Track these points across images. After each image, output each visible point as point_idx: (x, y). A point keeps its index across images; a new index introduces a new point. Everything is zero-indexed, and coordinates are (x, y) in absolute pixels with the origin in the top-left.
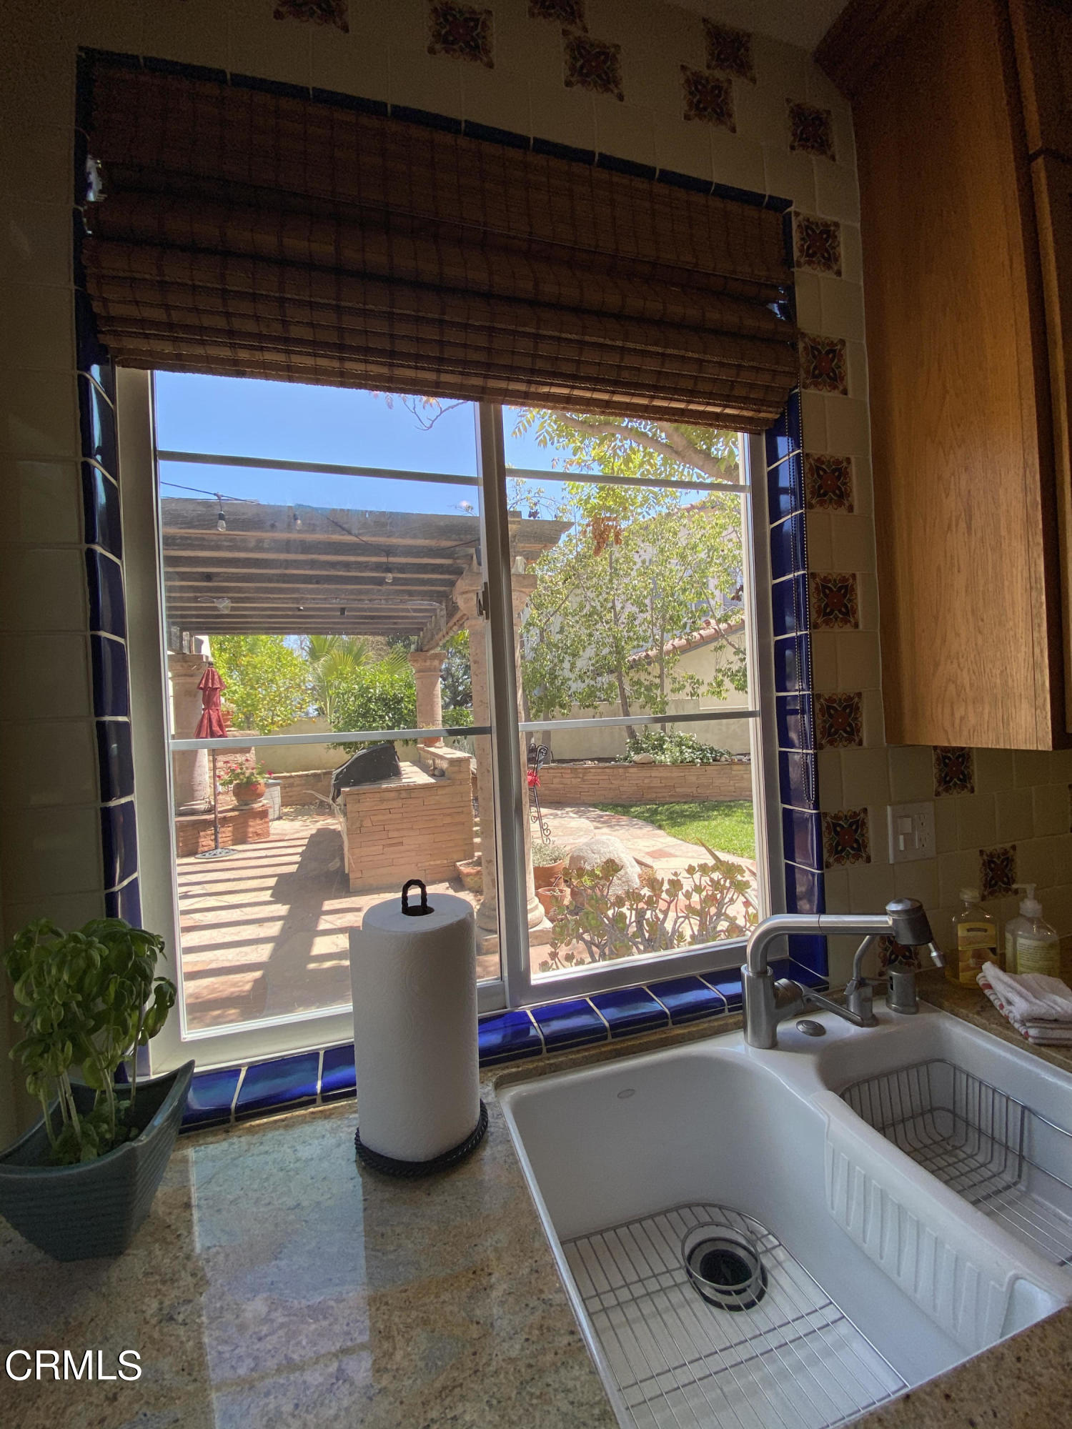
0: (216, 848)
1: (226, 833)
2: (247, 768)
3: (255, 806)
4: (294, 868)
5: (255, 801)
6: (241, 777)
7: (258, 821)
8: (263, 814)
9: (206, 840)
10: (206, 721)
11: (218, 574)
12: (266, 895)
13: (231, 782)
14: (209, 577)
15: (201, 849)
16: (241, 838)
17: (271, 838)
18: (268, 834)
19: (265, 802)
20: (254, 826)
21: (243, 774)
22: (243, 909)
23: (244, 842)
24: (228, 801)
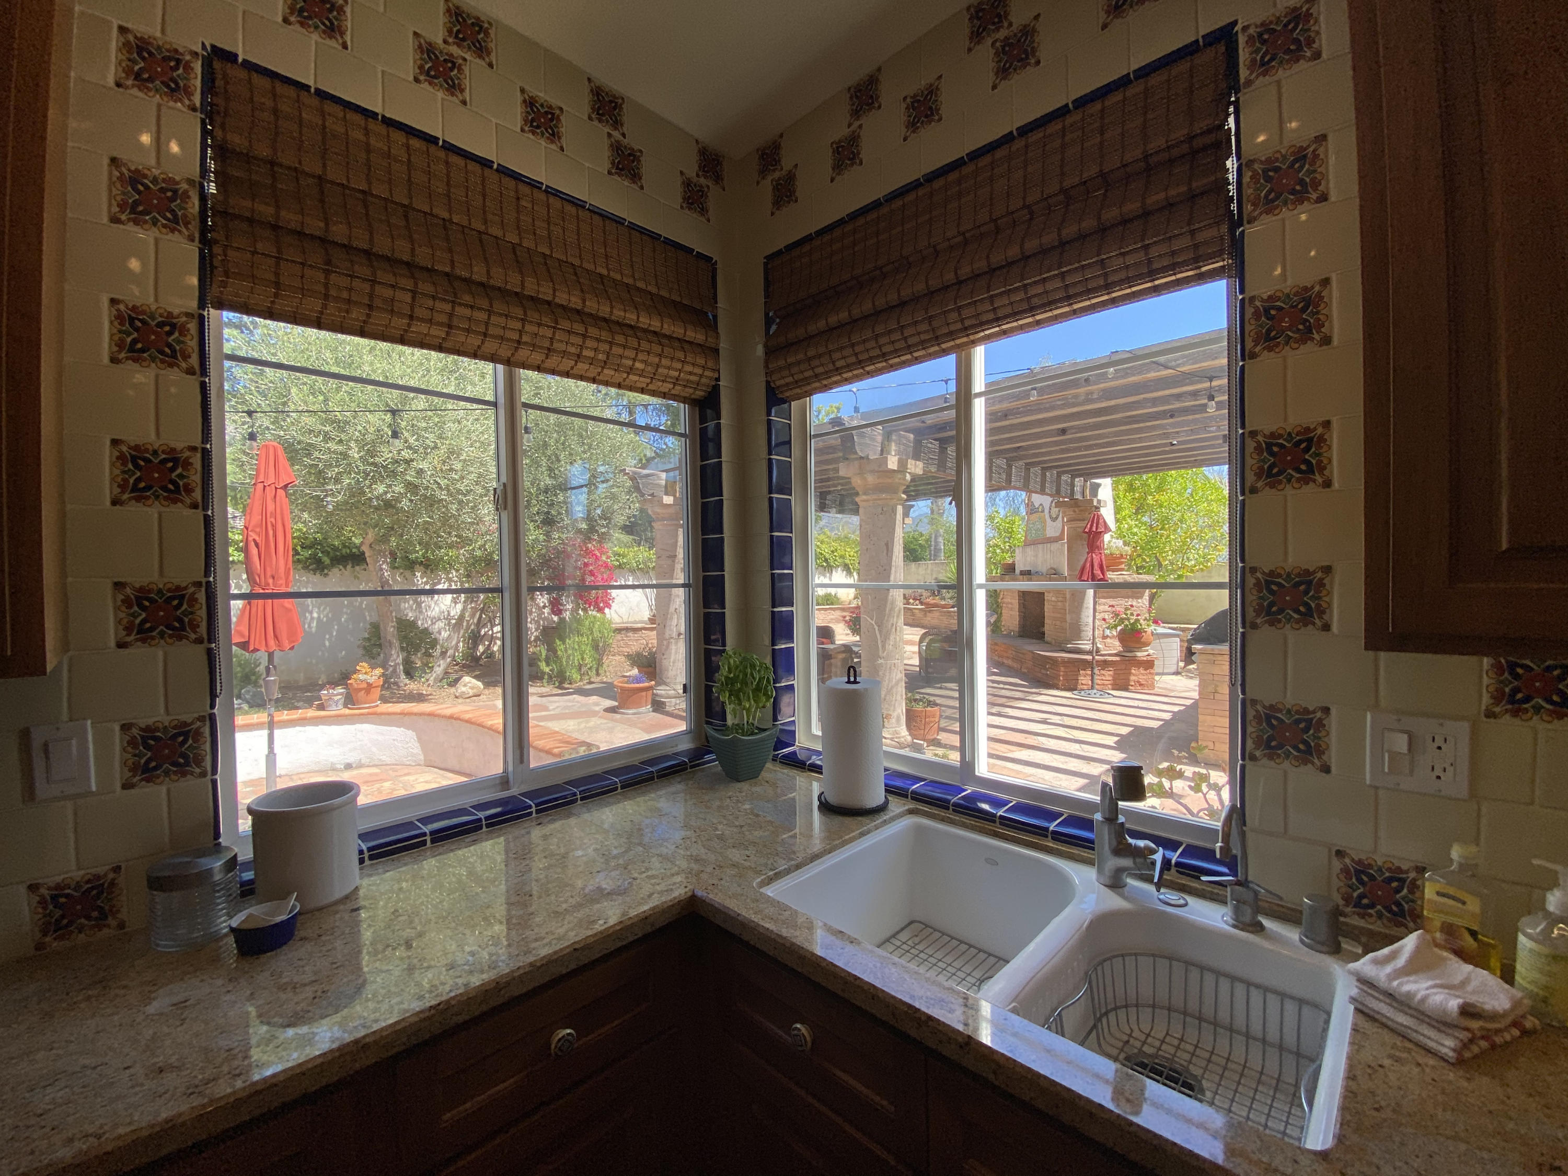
0: (1092, 688)
1: (1108, 674)
2: (1132, 614)
3: (1139, 654)
4: (1155, 724)
5: (1139, 649)
6: (1126, 622)
7: (1142, 670)
8: (1149, 664)
9: (1084, 679)
10: (1088, 565)
11: (1072, 427)
12: (1111, 740)
13: (1115, 627)
14: (1063, 431)
15: (1079, 687)
16: (1122, 684)
17: (1157, 691)
18: (1153, 688)
19: (1151, 652)
20: (1137, 675)
21: (1128, 619)
22: (1083, 746)
23: (1126, 689)
24: (1112, 647)
